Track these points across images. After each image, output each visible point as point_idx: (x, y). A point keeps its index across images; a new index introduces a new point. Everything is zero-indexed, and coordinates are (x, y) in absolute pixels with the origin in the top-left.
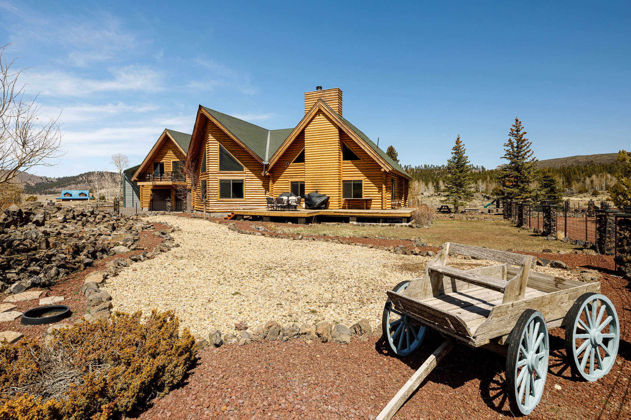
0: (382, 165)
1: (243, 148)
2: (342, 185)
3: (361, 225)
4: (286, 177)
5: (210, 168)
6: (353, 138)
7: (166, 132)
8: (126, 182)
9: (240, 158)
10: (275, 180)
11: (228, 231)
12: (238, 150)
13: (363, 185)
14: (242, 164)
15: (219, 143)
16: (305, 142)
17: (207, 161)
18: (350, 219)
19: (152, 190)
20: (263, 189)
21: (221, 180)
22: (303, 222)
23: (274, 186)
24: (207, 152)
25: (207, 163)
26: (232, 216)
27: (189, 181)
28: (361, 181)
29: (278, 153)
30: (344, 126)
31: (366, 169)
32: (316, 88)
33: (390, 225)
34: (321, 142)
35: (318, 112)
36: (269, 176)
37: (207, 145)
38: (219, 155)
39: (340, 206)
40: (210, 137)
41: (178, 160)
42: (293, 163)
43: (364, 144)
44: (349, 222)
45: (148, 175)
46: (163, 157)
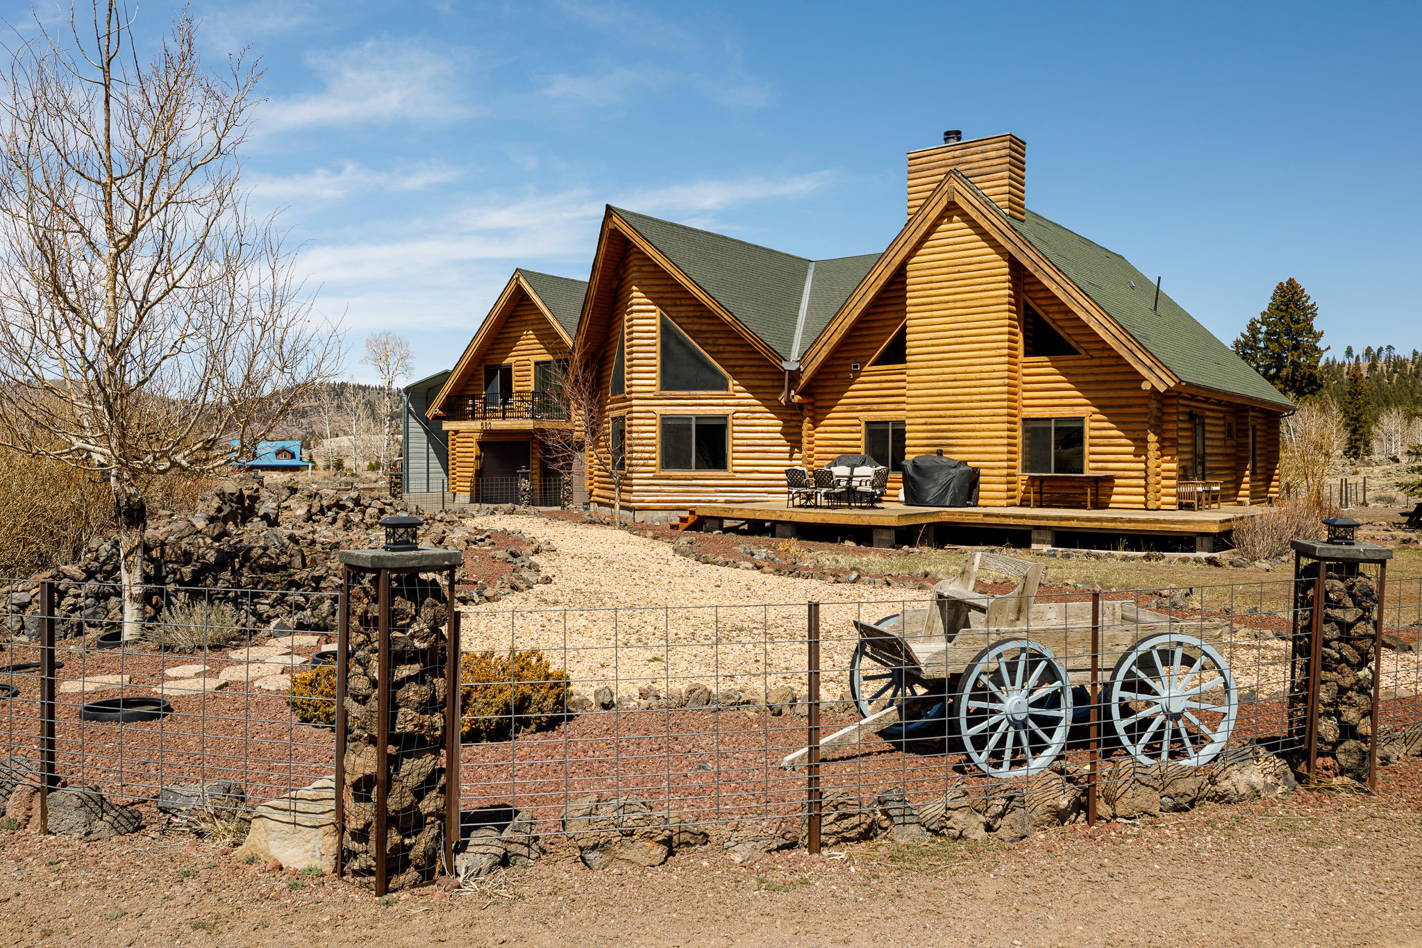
0: (1144, 372)
1: (724, 324)
2: (1019, 433)
3: (1059, 555)
4: (851, 408)
5: (634, 382)
6: (1053, 288)
7: (517, 279)
8: (411, 420)
9: (719, 352)
10: (818, 417)
11: (670, 557)
12: (714, 328)
13: (1087, 433)
14: (722, 370)
15: (658, 310)
16: (909, 302)
17: (627, 363)
18: (1034, 536)
19: (481, 444)
20: (784, 442)
21: (664, 418)
22: (887, 541)
23: (817, 435)
24: (626, 337)
25: (626, 370)
26: (691, 520)
27: (578, 421)
28: (1081, 419)
29: (828, 335)
30: (1026, 250)
31: (1097, 382)
32: (943, 137)
33: (1148, 558)
34: (955, 301)
35: (946, 209)
36: (800, 406)
37: (626, 317)
38: (659, 345)
39: (1014, 497)
40: (634, 294)
41: (550, 358)
42: (873, 364)
43: (1086, 304)
44: (1028, 546)
45: (470, 402)
46: (510, 349)
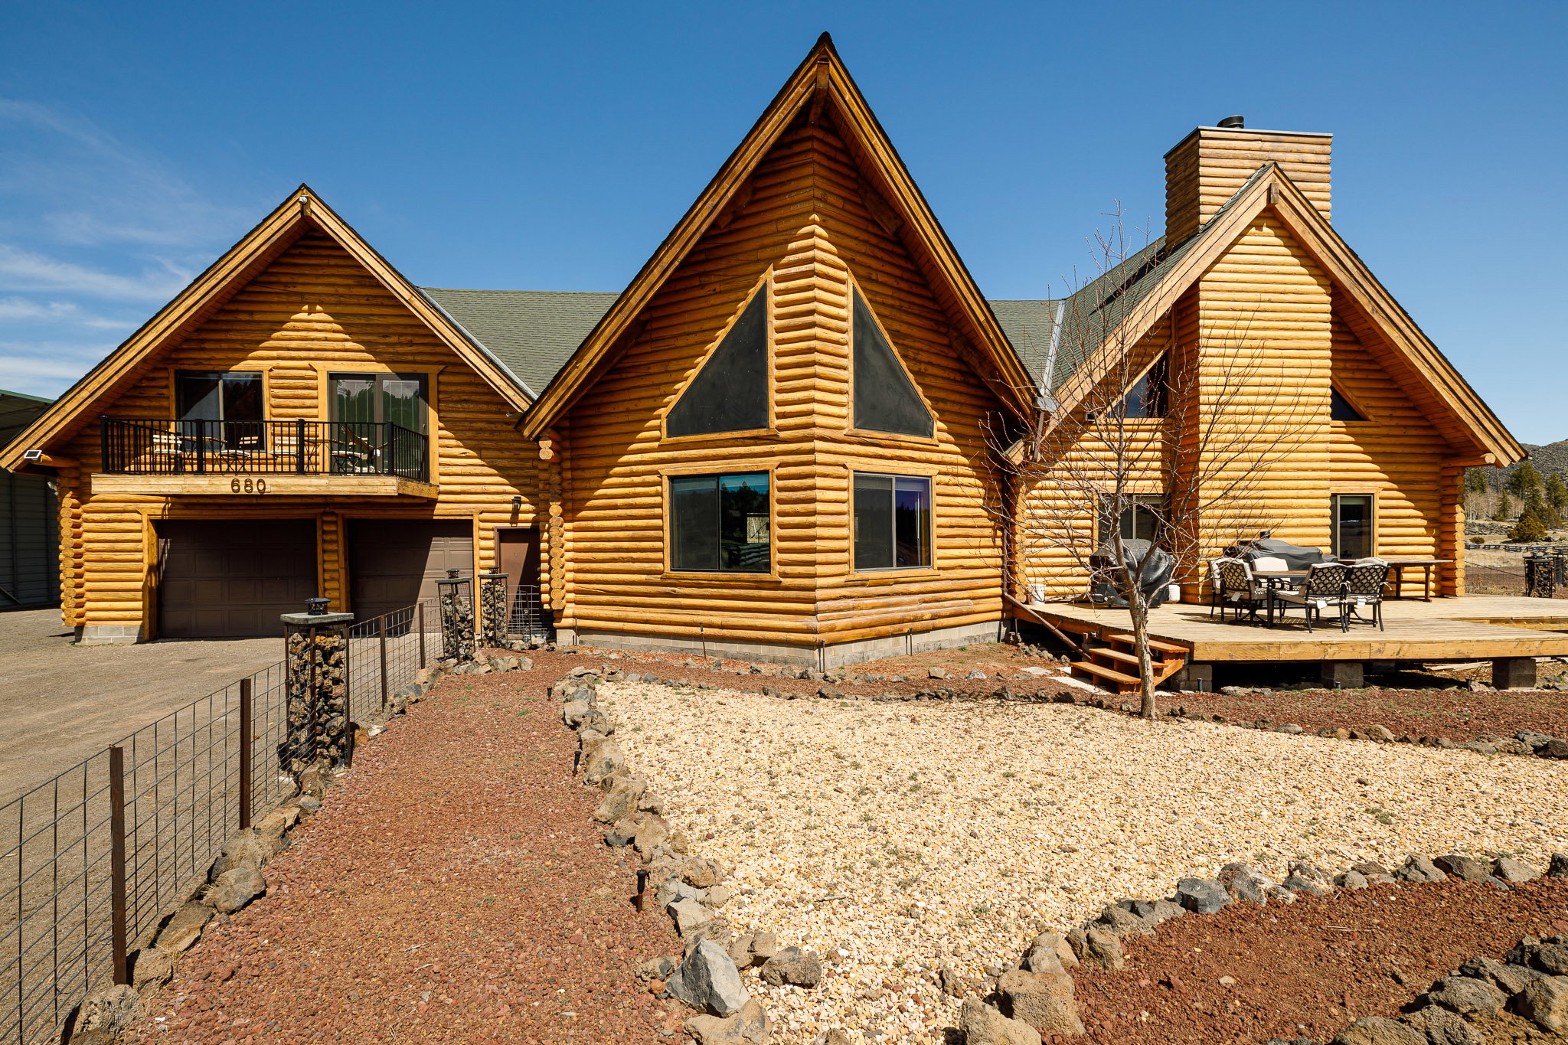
0: (1488, 443)
4: (1077, 474)
5: (815, 407)
10: (1032, 485)
13: (1377, 512)
14: (927, 403)
15: (851, 281)
17: (775, 372)
19: (160, 526)
20: (986, 521)
21: (860, 477)
24: (773, 323)
25: (775, 384)
28: (1371, 497)
31: (1385, 454)
34: (1267, 339)
35: (1262, 216)
36: (1016, 469)
37: (773, 286)
40: (816, 240)
41: (381, 368)
42: (1111, 415)
46: (256, 344)
